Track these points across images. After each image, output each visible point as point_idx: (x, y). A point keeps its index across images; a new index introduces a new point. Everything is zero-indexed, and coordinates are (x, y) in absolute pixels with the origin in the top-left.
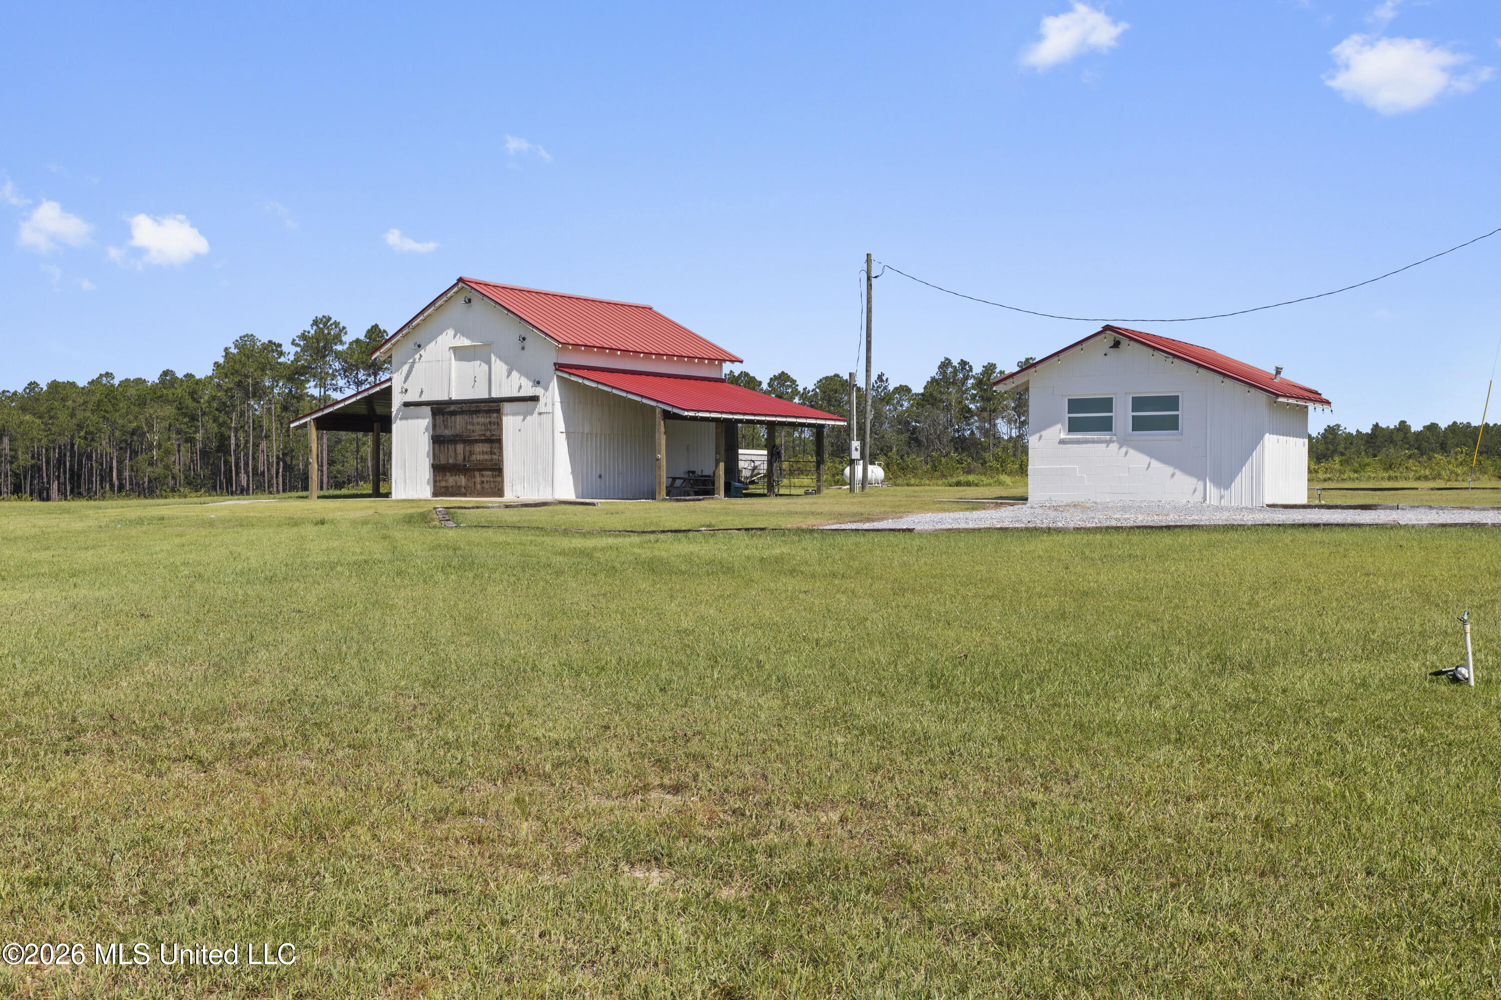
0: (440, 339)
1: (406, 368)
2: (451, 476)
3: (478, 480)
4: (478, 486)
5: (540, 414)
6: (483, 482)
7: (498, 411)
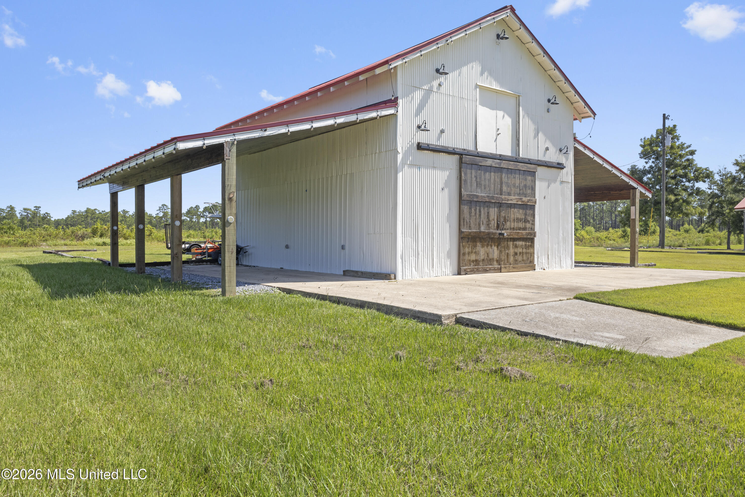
0: (464, 69)
1: (418, 95)
2: (483, 246)
3: (511, 251)
4: (512, 259)
5: (562, 182)
6: (516, 254)
7: (533, 174)
